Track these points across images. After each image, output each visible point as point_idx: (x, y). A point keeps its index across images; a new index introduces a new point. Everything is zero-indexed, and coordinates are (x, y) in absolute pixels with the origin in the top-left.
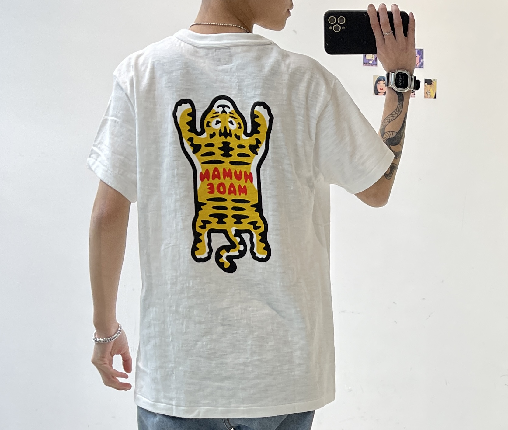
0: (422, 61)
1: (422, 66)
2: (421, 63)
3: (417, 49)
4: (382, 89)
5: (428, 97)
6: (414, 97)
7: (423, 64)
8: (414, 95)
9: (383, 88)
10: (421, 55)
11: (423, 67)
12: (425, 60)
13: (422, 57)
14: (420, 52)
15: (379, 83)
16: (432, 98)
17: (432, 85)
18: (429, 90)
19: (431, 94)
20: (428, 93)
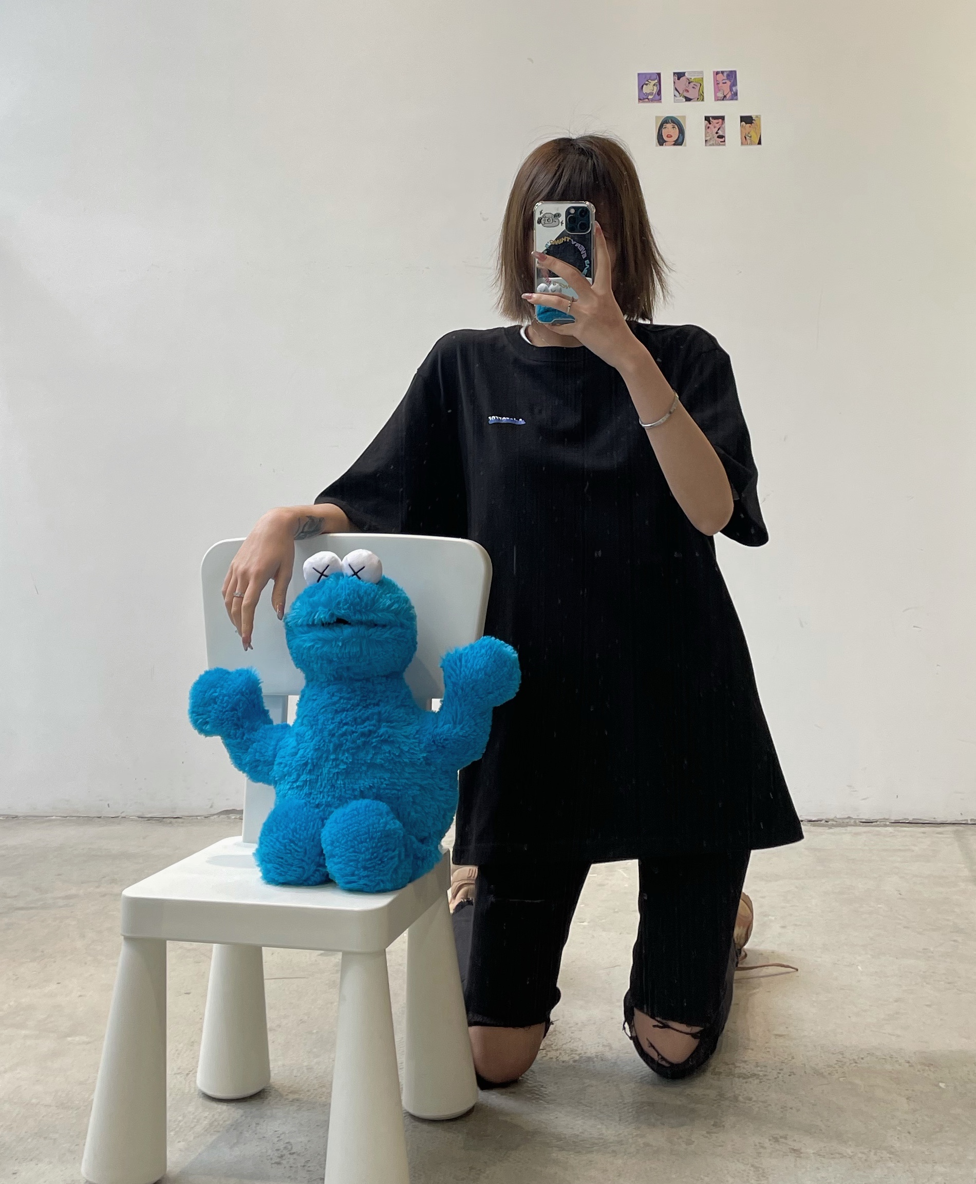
0: (734, 89)
1: (735, 98)
2: (732, 93)
9: (671, 134)
10: (732, 81)
14: (732, 76)
15: (665, 128)
16: (755, 144)
17: (753, 124)
18: (749, 133)
19: (752, 138)
20: (747, 138)
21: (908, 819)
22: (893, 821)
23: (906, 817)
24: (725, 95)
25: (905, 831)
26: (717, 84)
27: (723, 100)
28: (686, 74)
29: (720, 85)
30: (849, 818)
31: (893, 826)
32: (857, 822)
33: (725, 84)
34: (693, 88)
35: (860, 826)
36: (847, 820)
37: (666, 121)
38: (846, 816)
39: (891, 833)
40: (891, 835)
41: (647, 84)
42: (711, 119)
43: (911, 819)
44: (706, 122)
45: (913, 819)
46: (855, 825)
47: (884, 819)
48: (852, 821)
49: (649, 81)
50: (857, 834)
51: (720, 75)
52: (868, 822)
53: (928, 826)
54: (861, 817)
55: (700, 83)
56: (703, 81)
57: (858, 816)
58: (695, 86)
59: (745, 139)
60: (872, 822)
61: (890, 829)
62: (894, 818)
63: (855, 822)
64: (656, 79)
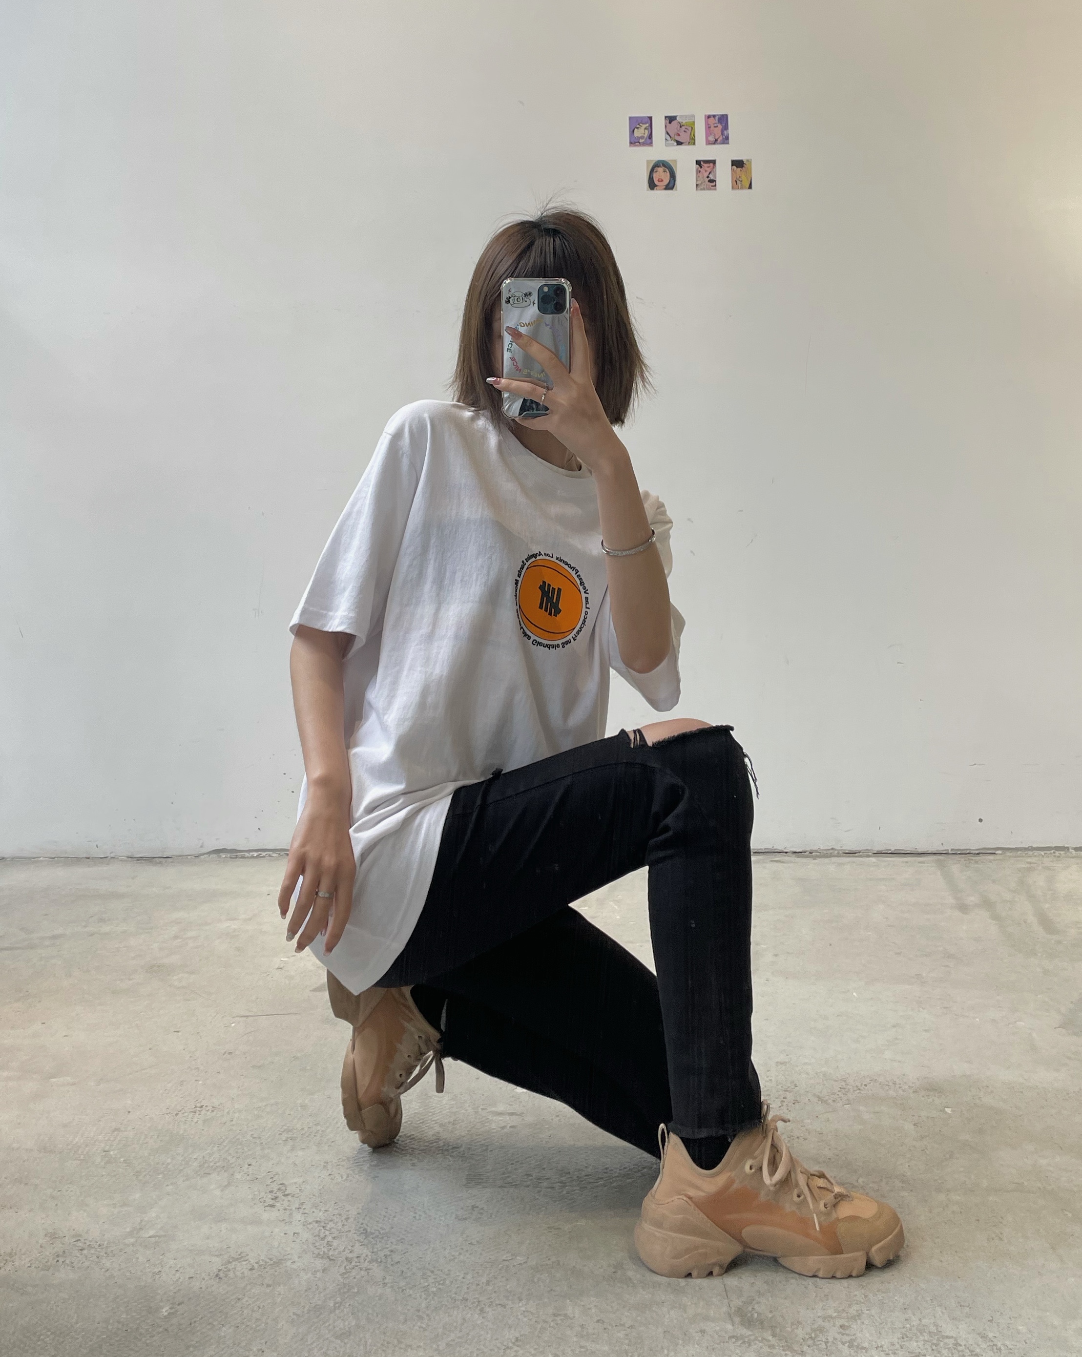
0: (725, 132)
1: (727, 141)
2: (724, 137)
3: (718, 115)
4: (661, 180)
5: (736, 189)
6: (715, 189)
7: (727, 138)
8: (715, 186)
9: (663, 178)
10: (724, 125)
11: (728, 143)
12: (731, 131)
13: (726, 127)
14: (723, 120)
15: (657, 171)
16: (746, 188)
17: (744, 168)
18: (740, 177)
19: (743, 183)
20: (738, 182)
21: (890, 850)
22: (875, 852)
23: (890, 848)
24: (716, 138)
25: (887, 861)
26: (710, 127)
27: (714, 144)
28: (678, 118)
29: (711, 129)
30: (832, 849)
31: (875, 857)
32: (841, 852)
33: (716, 128)
34: (685, 131)
35: (843, 856)
36: (831, 851)
37: (658, 165)
38: (830, 848)
39: (874, 863)
40: (874, 864)
41: (638, 128)
42: (702, 163)
43: (893, 849)
44: (698, 166)
45: (895, 850)
46: (838, 856)
47: (867, 850)
48: (836, 852)
49: (641, 125)
50: (840, 864)
51: (712, 118)
52: (851, 853)
53: (910, 857)
54: (844, 849)
55: (692, 126)
56: (694, 125)
57: (841, 847)
58: (686, 130)
59: (736, 184)
60: (855, 853)
61: (873, 859)
62: (877, 848)
63: (838, 853)
64: (647, 123)
